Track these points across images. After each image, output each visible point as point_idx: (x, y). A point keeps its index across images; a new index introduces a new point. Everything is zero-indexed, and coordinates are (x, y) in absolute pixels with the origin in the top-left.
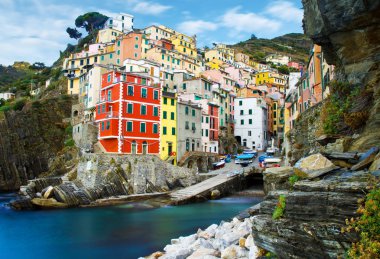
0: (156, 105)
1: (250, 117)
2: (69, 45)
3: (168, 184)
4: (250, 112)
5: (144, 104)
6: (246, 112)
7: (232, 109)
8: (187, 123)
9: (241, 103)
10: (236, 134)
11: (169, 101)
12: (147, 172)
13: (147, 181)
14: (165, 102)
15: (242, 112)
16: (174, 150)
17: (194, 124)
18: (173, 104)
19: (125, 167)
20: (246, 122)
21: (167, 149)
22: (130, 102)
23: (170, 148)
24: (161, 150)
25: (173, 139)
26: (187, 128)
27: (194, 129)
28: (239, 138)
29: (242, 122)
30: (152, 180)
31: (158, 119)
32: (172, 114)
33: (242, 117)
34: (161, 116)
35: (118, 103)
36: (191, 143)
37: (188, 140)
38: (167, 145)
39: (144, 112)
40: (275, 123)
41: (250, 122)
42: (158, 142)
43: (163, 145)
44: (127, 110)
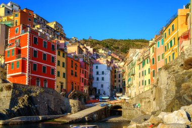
0: (53, 55)
1: (103, 76)
3: (62, 110)
4: (103, 73)
5: (45, 52)
6: (100, 73)
7: (91, 70)
8: (72, 71)
9: (97, 67)
10: (94, 86)
11: (61, 54)
12: (48, 100)
13: (48, 107)
14: (59, 54)
15: (98, 73)
16: (64, 87)
17: (76, 73)
18: (64, 56)
20: (100, 79)
21: (60, 86)
23: (62, 86)
25: (64, 80)
26: (72, 74)
27: (76, 76)
28: (95, 89)
29: (98, 79)
31: (54, 65)
32: (63, 63)
33: (98, 76)
34: (56, 64)
35: (26, 48)
36: (74, 85)
37: (72, 82)
38: (60, 84)
39: (45, 58)
40: (115, 81)
41: (103, 79)
42: (54, 81)
43: (57, 84)
44: (34, 55)
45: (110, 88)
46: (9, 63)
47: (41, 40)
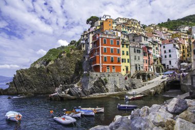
0: (118, 48)
3: (126, 87)
4: (170, 51)
5: (112, 47)
6: (167, 51)
8: (135, 56)
9: (164, 47)
11: (125, 46)
12: (115, 81)
13: (115, 86)
15: (165, 52)
16: (129, 70)
17: (139, 57)
18: (127, 47)
19: (103, 78)
20: (168, 56)
21: (125, 70)
22: (105, 47)
23: (127, 69)
24: (122, 70)
25: (128, 65)
26: (135, 59)
27: (139, 59)
28: (164, 65)
29: (166, 57)
30: (118, 85)
31: (120, 55)
32: (127, 52)
33: (165, 54)
34: (121, 54)
36: (138, 67)
37: (136, 65)
38: (125, 68)
39: (112, 52)
41: (170, 56)
42: (120, 66)
45: (177, 63)
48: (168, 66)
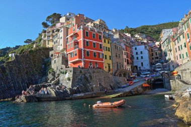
0: (100, 43)
1: (141, 55)
2: (44, 30)
3: (111, 86)
4: (141, 52)
5: (94, 42)
6: (139, 53)
8: (116, 54)
9: (136, 49)
10: (135, 64)
12: (100, 79)
13: (100, 84)
14: (105, 42)
15: (137, 53)
16: (111, 68)
17: (119, 55)
18: (108, 43)
19: (87, 75)
20: (140, 58)
21: (108, 68)
22: (87, 40)
23: (109, 67)
24: (104, 67)
25: (110, 62)
26: (116, 56)
27: (119, 57)
28: (136, 67)
30: (103, 84)
31: (102, 51)
32: (109, 48)
33: (137, 56)
34: (103, 49)
35: (81, 41)
36: (119, 65)
37: (117, 63)
38: (108, 65)
39: (94, 46)
40: (153, 59)
41: (142, 57)
42: (103, 63)
43: (105, 65)
44: (86, 44)
45: (149, 65)
46: (70, 53)
47: (91, 33)
48: (140, 67)
